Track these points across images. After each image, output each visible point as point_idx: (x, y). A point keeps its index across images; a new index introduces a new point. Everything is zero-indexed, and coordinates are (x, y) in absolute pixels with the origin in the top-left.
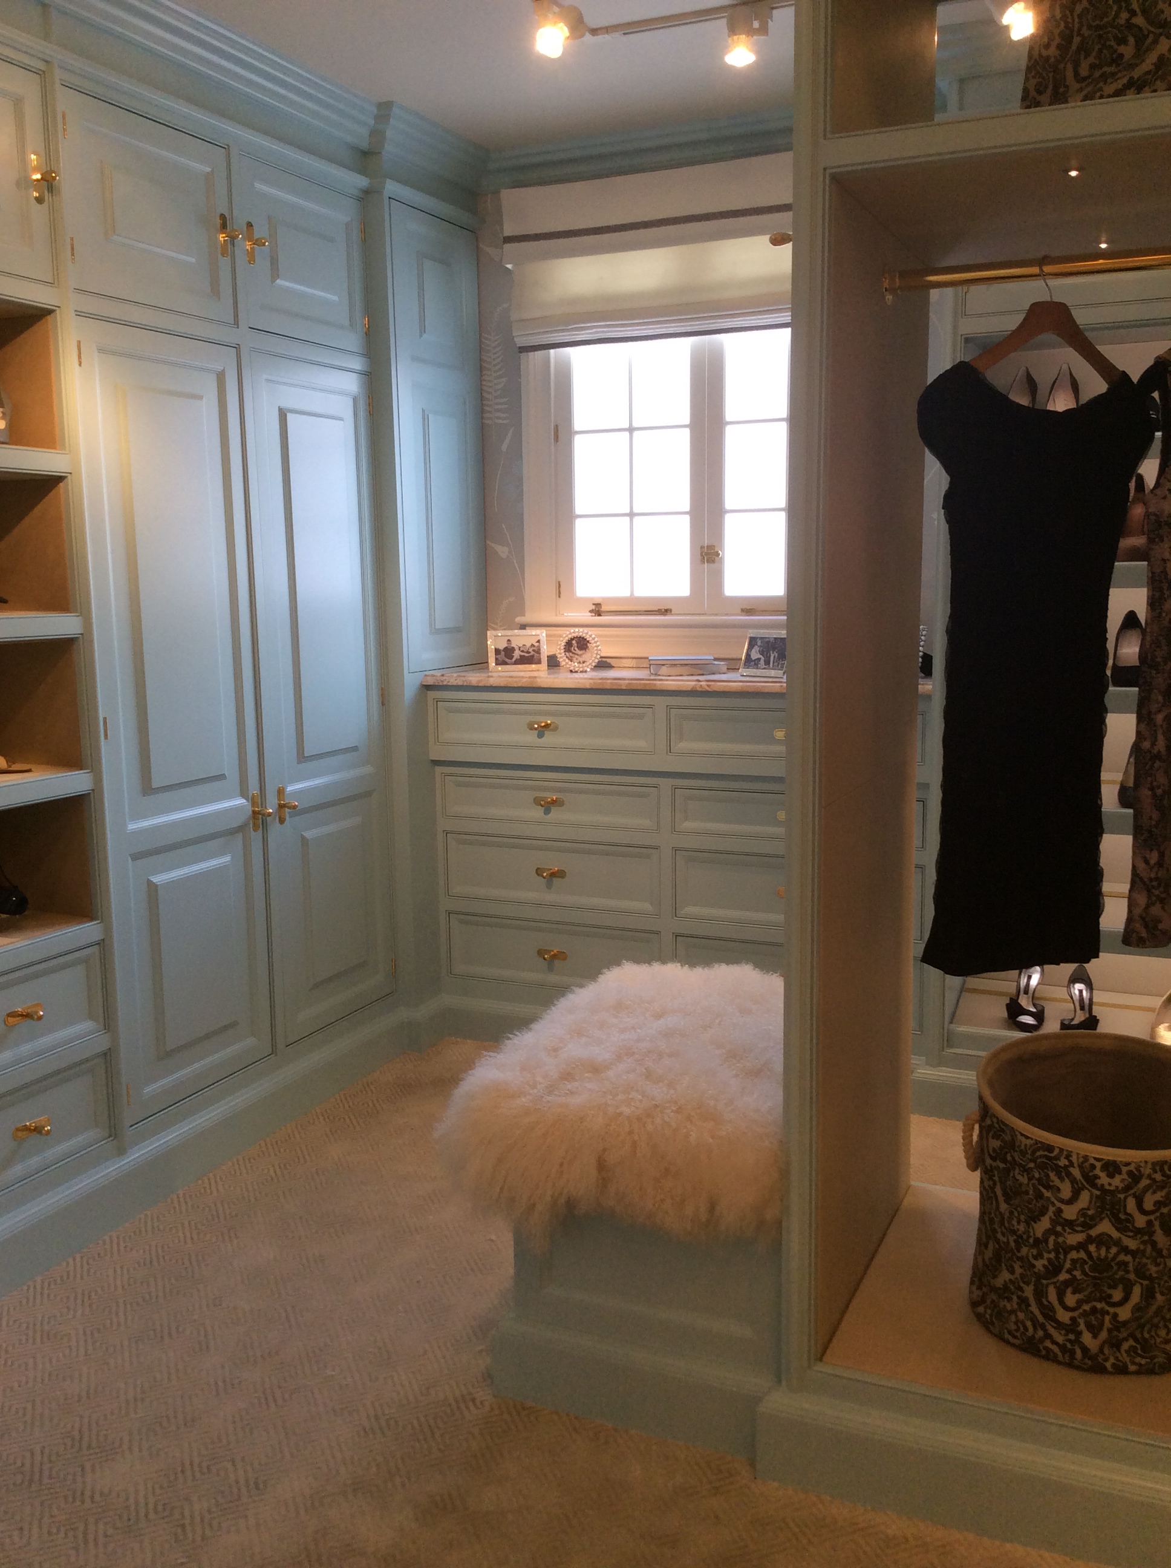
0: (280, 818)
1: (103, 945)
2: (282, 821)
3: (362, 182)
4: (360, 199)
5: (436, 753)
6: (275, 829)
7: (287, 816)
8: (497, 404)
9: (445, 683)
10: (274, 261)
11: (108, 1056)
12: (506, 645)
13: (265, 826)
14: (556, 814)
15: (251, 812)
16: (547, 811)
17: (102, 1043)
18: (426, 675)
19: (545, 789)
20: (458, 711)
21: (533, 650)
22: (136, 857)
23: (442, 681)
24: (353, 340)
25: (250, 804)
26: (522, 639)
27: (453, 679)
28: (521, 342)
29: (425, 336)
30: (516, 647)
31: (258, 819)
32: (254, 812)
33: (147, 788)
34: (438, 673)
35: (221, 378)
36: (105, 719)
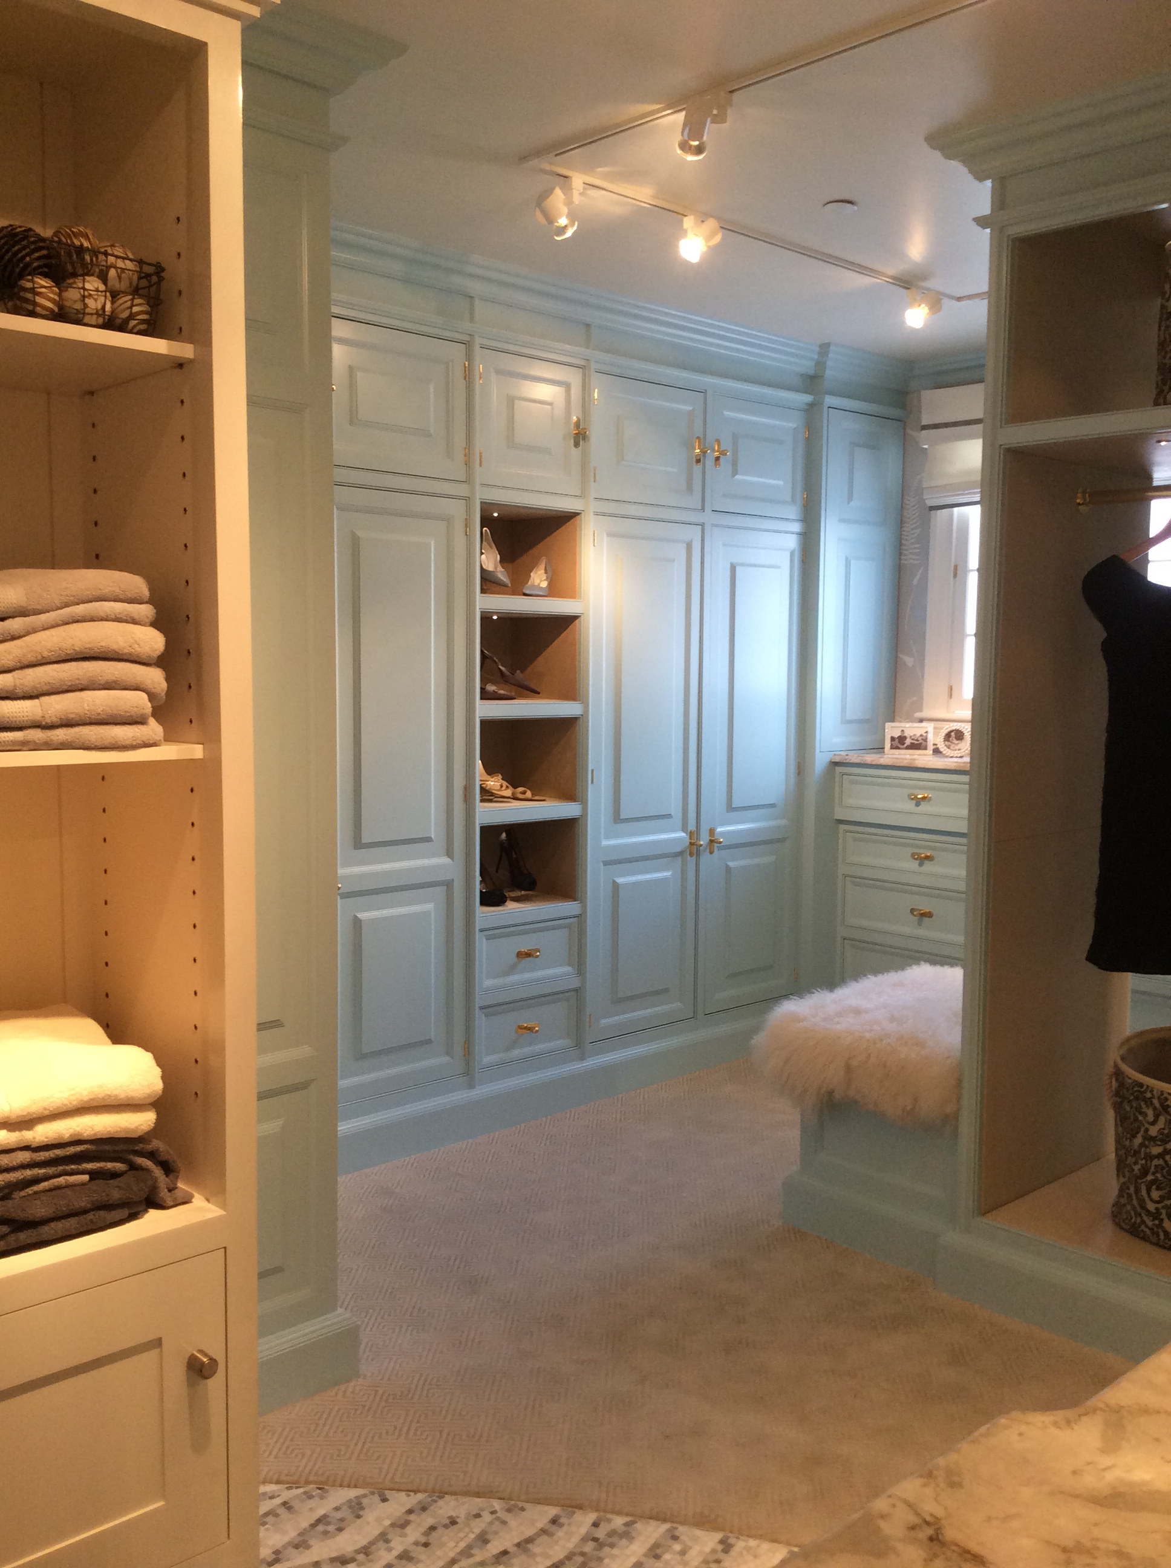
0: (710, 849)
1: (581, 917)
2: (711, 852)
3: (807, 398)
4: (806, 411)
5: (840, 814)
6: (705, 858)
7: (716, 850)
8: (911, 549)
9: (848, 761)
10: (735, 464)
11: (578, 992)
12: (900, 735)
13: (698, 854)
14: (928, 867)
15: (688, 843)
16: (921, 865)
17: (575, 983)
18: (835, 755)
19: (919, 847)
20: (857, 782)
21: (922, 739)
22: (606, 863)
23: (846, 759)
24: (793, 512)
25: (688, 837)
26: (913, 730)
27: (854, 758)
28: (931, 502)
29: (852, 503)
30: (908, 736)
31: (693, 848)
32: (690, 843)
33: (617, 818)
34: (843, 753)
35: (689, 546)
36: (593, 771)
